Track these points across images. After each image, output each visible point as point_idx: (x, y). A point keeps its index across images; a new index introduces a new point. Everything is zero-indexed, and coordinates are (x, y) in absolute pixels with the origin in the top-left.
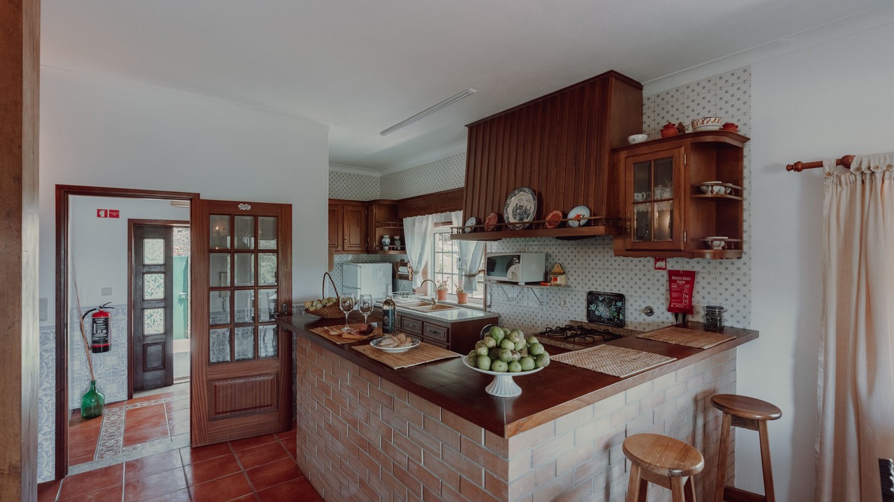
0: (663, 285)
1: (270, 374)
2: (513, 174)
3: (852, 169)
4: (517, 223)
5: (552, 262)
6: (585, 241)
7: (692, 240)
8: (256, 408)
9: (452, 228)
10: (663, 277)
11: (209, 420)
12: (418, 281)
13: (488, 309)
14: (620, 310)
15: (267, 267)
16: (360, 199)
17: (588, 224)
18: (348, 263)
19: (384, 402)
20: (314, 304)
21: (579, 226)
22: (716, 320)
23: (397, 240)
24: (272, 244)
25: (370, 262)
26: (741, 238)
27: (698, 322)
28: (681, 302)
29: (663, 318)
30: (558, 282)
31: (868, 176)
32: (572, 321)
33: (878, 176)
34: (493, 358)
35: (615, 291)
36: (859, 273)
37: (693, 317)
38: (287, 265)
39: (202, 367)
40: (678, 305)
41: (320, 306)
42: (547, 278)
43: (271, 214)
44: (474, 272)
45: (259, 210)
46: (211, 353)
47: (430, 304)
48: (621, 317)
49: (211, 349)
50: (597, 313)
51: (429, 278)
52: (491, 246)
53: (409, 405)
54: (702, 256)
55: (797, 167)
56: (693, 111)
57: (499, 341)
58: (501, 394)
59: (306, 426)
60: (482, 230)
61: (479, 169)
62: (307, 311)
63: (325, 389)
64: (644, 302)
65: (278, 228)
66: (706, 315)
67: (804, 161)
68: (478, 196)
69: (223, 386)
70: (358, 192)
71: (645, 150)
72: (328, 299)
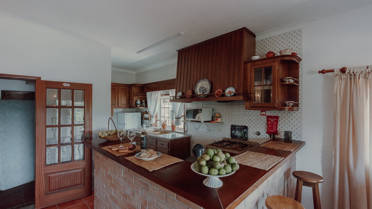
0: (264, 122)
1: (80, 168)
2: (199, 73)
3: (346, 73)
4: (201, 95)
5: (215, 112)
6: (230, 103)
7: (280, 103)
8: (72, 186)
9: (170, 97)
10: (264, 119)
11: (45, 195)
12: (153, 121)
13: (186, 133)
14: (246, 133)
15: (79, 115)
16: (126, 83)
17: (235, 95)
18: (120, 112)
19: (143, 186)
20: (104, 134)
21: (231, 96)
22: (289, 137)
23: (143, 102)
24: (81, 104)
25: (131, 112)
26: (298, 102)
27: (280, 138)
28: (273, 129)
29: (264, 136)
30: (218, 121)
31: (353, 76)
32: (224, 138)
33: (357, 76)
34: (209, 167)
35: (243, 125)
36: (349, 117)
37: (277, 136)
38: (89, 114)
39: (41, 167)
40: (271, 131)
41: (107, 135)
42: (213, 119)
43: (81, 89)
44: (179, 117)
45: (74, 87)
46: (47, 160)
47: (159, 131)
48: (246, 136)
49: (47, 157)
50: (235, 134)
51: (158, 119)
52: (187, 105)
53: (157, 189)
54: (284, 109)
55: (323, 72)
56: (277, 47)
57: (212, 157)
58: (213, 186)
59: (99, 195)
60: (185, 97)
61: (183, 70)
62: (100, 137)
63: (110, 178)
64: (256, 129)
65: (85, 96)
66: (285, 135)
67: (326, 69)
68: (182, 82)
69: (54, 176)
70: (125, 80)
71: (259, 63)
72: (111, 131)
